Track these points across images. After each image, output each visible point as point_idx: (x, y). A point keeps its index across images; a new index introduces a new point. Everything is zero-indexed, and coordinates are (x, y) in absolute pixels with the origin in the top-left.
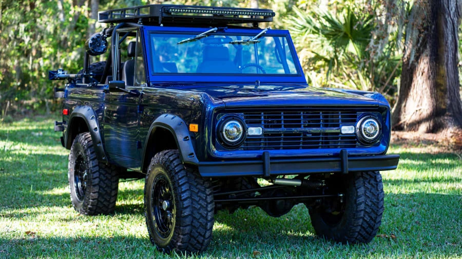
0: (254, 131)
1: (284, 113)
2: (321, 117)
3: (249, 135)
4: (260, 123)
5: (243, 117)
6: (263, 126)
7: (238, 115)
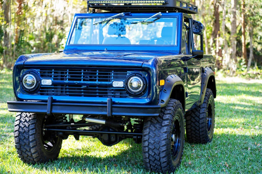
0: (47, 82)
1: (69, 70)
2: (97, 74)
3: (42, 85)
4: (51, 76)
5: (39, 72)
6: (53, 79)
7: (35, 71)
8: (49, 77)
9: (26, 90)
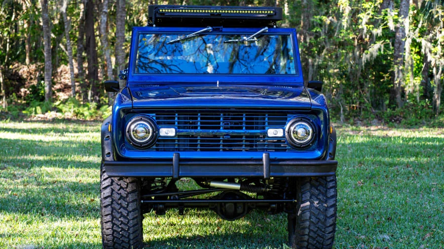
0: (168, 132)
1: (201, 115)
2: (244, 119)
3: (160, 136)
4: (174, 123)
5: (154, 118)
6: (176, 127)
7: (148, 116)
8: (170, 124)
9: (135, 144)
